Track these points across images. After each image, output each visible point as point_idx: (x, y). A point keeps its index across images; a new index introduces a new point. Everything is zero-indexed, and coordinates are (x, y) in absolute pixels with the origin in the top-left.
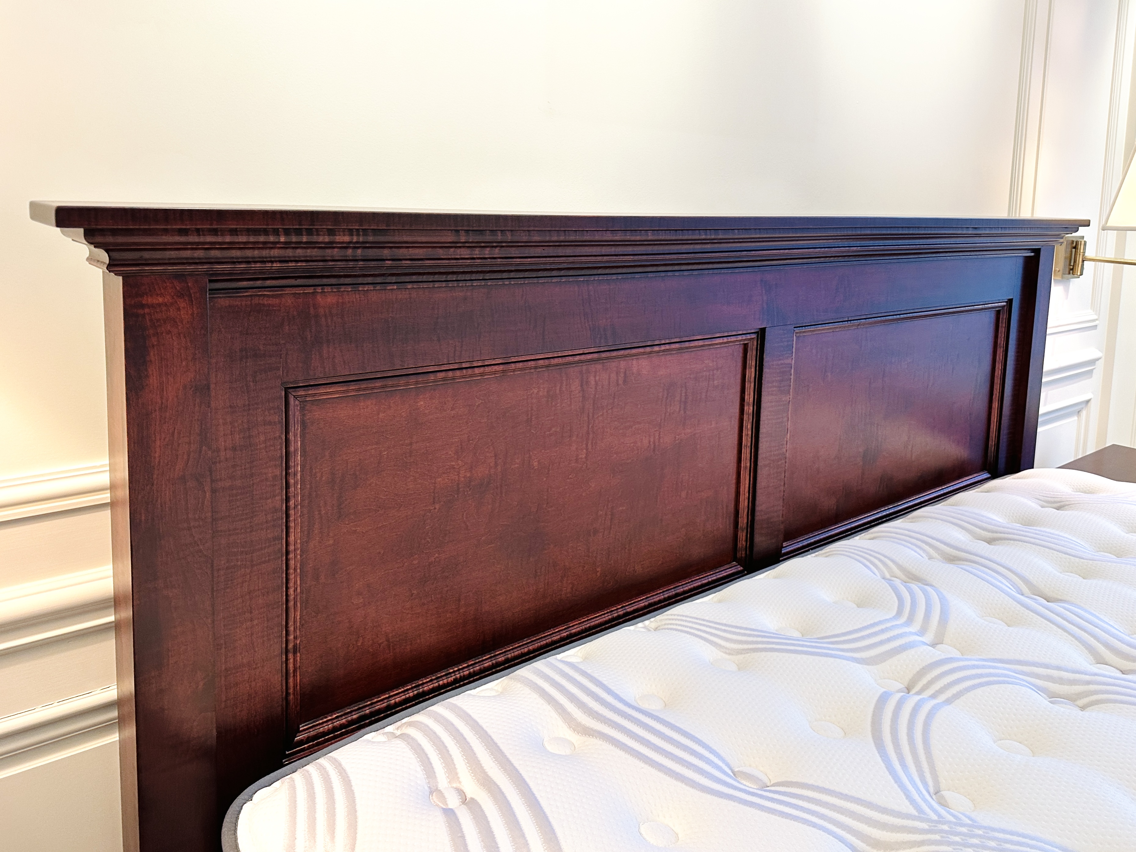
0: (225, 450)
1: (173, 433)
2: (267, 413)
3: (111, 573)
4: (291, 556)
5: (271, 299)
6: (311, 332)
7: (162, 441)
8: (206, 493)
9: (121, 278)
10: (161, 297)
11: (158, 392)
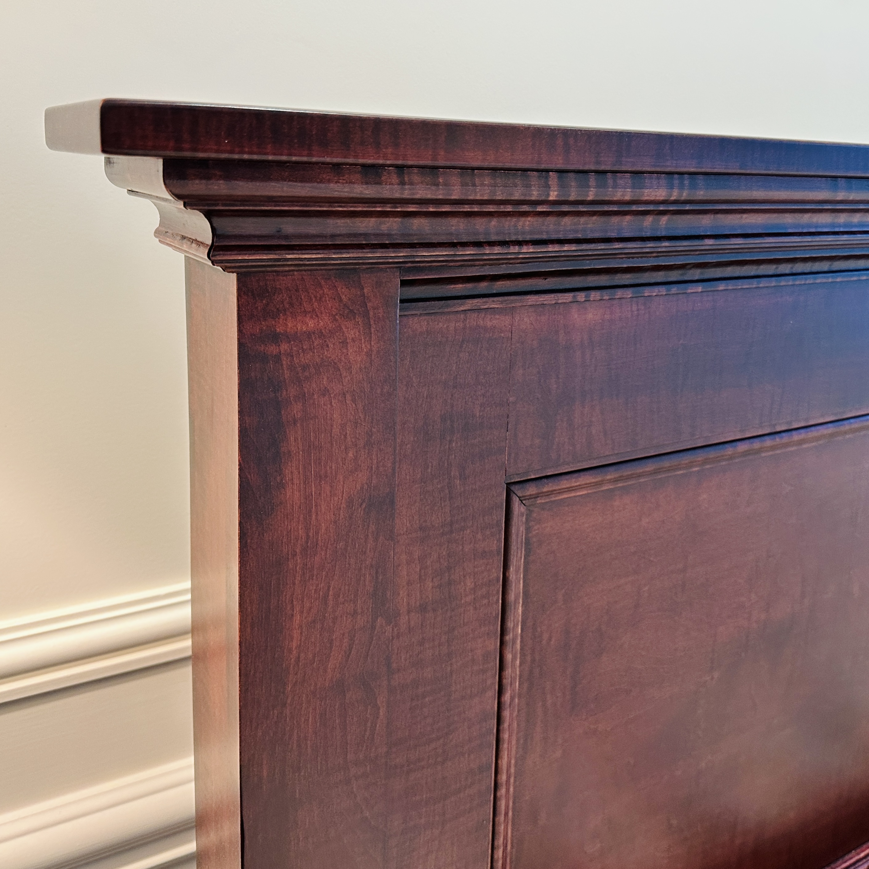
0: (409, 612)
1: (326, 597)
2: (479, 536)
3: (191, 773)
4: (502, 792)
5: (497, 317)
6: (558, 378)
7: (305, 615)
8: (379, 709)
9: (233, 277)
10: (311, 317)
11: (301, 519)
